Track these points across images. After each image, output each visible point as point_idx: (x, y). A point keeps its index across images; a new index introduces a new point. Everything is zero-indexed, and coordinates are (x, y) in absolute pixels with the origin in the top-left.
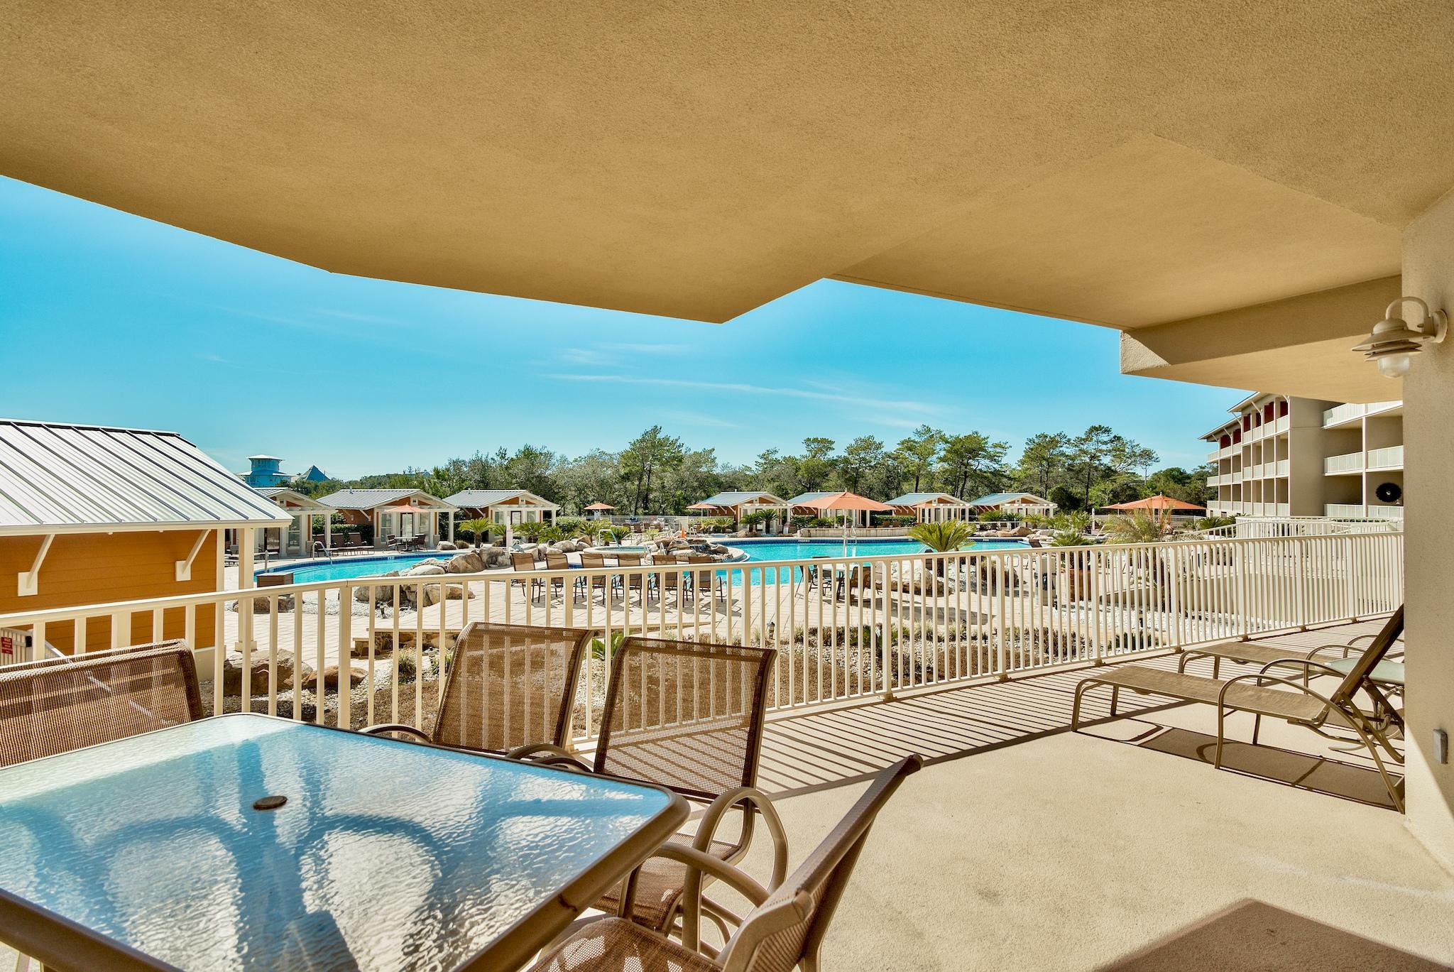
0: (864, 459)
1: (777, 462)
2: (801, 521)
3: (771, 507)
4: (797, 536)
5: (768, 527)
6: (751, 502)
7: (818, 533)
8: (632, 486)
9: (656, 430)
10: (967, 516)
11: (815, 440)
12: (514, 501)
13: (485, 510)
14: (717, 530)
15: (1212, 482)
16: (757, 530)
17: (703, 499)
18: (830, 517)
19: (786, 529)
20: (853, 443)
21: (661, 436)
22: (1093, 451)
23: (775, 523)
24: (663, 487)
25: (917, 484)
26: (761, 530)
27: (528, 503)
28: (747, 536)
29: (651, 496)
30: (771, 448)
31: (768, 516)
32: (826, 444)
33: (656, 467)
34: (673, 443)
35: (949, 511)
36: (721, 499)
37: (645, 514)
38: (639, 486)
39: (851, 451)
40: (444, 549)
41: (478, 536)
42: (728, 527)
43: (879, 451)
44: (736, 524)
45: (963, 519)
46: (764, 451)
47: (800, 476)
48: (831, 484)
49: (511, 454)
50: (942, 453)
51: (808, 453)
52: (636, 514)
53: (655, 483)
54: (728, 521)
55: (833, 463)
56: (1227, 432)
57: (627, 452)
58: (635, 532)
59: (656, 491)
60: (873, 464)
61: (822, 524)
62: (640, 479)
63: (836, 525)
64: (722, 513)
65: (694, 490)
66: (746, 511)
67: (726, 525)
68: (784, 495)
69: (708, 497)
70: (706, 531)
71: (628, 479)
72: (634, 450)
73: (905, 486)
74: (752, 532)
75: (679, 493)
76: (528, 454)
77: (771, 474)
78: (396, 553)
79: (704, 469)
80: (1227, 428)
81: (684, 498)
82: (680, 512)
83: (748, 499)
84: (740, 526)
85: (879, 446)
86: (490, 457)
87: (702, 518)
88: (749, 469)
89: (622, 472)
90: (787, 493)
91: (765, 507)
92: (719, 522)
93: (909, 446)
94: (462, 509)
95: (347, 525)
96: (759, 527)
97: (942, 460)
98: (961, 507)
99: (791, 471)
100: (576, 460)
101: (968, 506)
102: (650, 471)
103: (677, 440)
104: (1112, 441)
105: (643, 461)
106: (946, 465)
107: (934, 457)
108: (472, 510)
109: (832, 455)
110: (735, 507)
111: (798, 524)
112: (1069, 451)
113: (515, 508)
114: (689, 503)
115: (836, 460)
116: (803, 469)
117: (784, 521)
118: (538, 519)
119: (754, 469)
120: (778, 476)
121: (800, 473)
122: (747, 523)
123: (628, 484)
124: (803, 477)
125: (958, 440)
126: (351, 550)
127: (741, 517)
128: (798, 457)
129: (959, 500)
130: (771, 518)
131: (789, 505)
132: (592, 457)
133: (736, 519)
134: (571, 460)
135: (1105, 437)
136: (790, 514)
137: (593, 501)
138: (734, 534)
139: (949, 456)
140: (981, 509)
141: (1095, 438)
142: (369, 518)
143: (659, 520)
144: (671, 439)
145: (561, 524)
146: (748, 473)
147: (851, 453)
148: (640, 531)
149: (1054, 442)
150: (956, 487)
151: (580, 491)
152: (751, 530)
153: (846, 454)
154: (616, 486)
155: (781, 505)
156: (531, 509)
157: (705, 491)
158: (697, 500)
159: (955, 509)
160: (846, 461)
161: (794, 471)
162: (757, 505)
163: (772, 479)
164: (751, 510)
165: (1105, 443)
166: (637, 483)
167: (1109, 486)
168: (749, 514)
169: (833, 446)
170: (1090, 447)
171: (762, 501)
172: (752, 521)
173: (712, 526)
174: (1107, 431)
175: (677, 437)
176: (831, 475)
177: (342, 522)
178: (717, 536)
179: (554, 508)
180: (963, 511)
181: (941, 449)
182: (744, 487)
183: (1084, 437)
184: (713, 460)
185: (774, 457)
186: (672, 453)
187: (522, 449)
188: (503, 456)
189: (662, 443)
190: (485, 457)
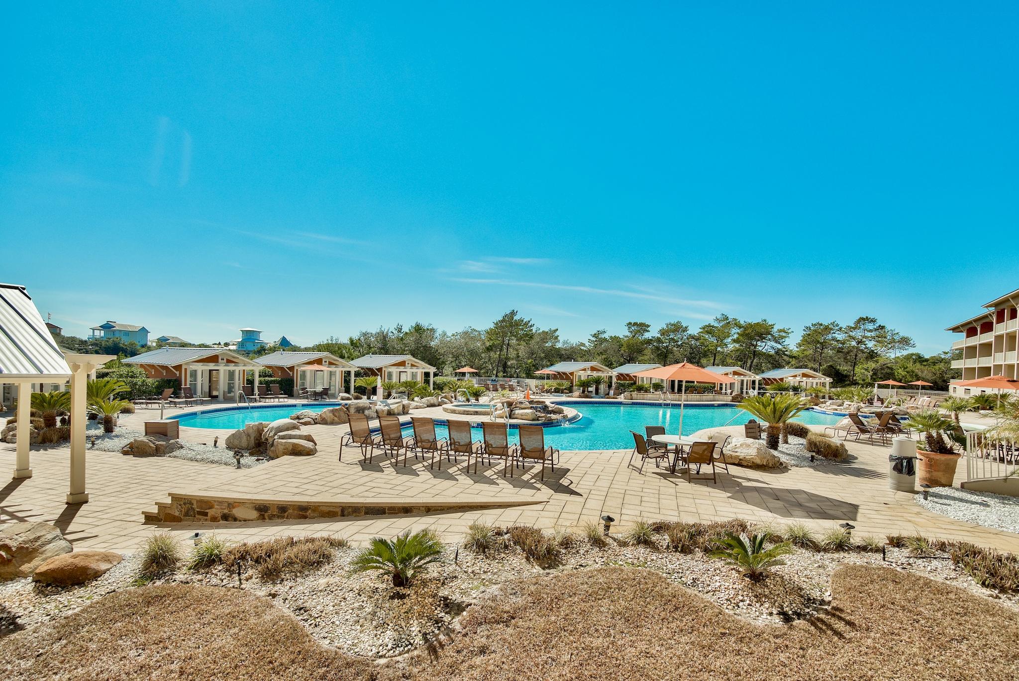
0: (673, 339)
1: (605, 340)
2: (623, 385)
3: (600, 374)
4: (621, 398)
5: (597, 390)
6: (584, 370)
7: (638, 397)
8: (495, 355)
9: (513, 313)
10: (757, 386)
11: (635, 324)
12: (402, 364)
13: (380, 370)
14: (557, 391)
15: (955, 365)
16: (588, 392)
17: (548, 366)
18: (646, 384)
19: (612, 392)
20: (665, 327)
21: (516, 318)
22: (860, 337)
23: (602, 387)
24: (518, 357)
25: (714, 360)
26: (592, 392)
27: (412, 365)
28: (580, 397)
29: (509, 363)
30: (601, 329)
31: (598, 382)
32: (643, 327)
33: (514, 341)
34: (526, 324)
35: (742, 381)
36: (562, 367)
37: (504, 377)
38: (500, 355)
39: (663, 332)
40: (342, 399)
41: (369, 390)
42: (565, 389)
43: (685, 333)
44: (572, 386)
45: (754, 388)
46: (595, 332)
47: (622, 352)
48: (646, 358)
49: (406, 329)
50: (736, 336)
51: (629, 334)
52: (497, 376)
53: (512, 353)
54: (566, 384)
55: (649, 342)
56: (975, 324)
57: (491, 329)
58: (493, 391)
59: (512, 359)
60: (680, 343)
61: (640, 389)
62: (501, 350)
63: (651, 390)
64: (562, 378)
65: (542, 359)
66: (580, 376)
67: (564, 387)
68: (610, 365)
69: (552, 365)
70: (548, 391)
71: (492, 350)
72: (497, 328)
73: (704, 361)
74: (584, 394)
75: (529, 361)
76: (418, 329)
77: (599, 350)
78: (305, 402)
79: (549, 344)
80: (975, 321)
81: (533, 366)
82: (530, 376)
83: (582, 367)
84: (575, 388)
85: (685, 329)
86: (390, 331)
87: (546, 381)
88: (583, 345)
89: (488, 344)
90: (612, 364)
91: (595, 374)
92: (559, 384)
93: (709, 329)
94: (362, 368)
95: (273, 379)
96: (590, 389)
97: (734, 341)
98: (752, 378)
99: (616, 347)
100: (453, 335)
101: (758, 378)
102: (508, 344)
103: (529, 322)
104: (876, 330)
105: (503, 337)
106: (737, 346)
107: (729, 340)
108: (371, 370)
109: (647, 335)
110: (572, 374)
111: (621, 389)
112: (840, 336)
113: (402, 369)
114: (538, 369)
115: (651, 340)
116: (625, 345)
117: (610, 386)
118: (420, 378)
119: (587, 345)
120: (605, 351)
121: (623, 348)
122: (580, 386)
123: (492, 354)
124: (625, 351)
125: (750, 326)
126: (271, 398)
127: (576, 381)
128: (621, 337)
129: (748, 372)
130: (600, 383)
131: (614, 373)
132: (466, 333)
133: (572, 383)
134: (450, 334)
135: (871, 326)
136: (614, 380)
137: (465, 366)
138: (570, 394)
139: (741, 338)
140: (767, 381)
141: (862, 327)
142: (291, 373)
143: (513, 382)
144: (525, 321)
145: (438, 382)
146: (582, 348)
147: (663, 334)
148: (497, 390)
149: (827, 329)
150: (745, 362)
151: (456, 357)
152: (583, 392)
153: (659, 335)
154: (483, 355)
155: (608, 373)
156: (414, 370)
157: (549, 361)
158: (543, 367)
159: (747, 380)
160: (659, 340)
161: (618, 347)
162: (589, 373)
163: (601, 353)
164: (584, 376)
165: (871, 331)
166: (498, 353)
167: (872, 365)
168: (582, 379)
169: (648, 329)
170: (858, 334)
171: (593, 369)
172: (585, 385)
173: (553, 388)
174: (873, 321)
175: (529, 319)
176: (646, 352)
177: (270, 376)
178: (556, 396)
179: (432, 370)
180: (754, 382)
181: (735, 332)
182: (579, 359)
183: (853, 326)
184: (556, 338)
185: (603, 336)
186: (525, 331)
187: (414, 325)
188: (400, 330)
189: (518, 323)
190: (386, 330)
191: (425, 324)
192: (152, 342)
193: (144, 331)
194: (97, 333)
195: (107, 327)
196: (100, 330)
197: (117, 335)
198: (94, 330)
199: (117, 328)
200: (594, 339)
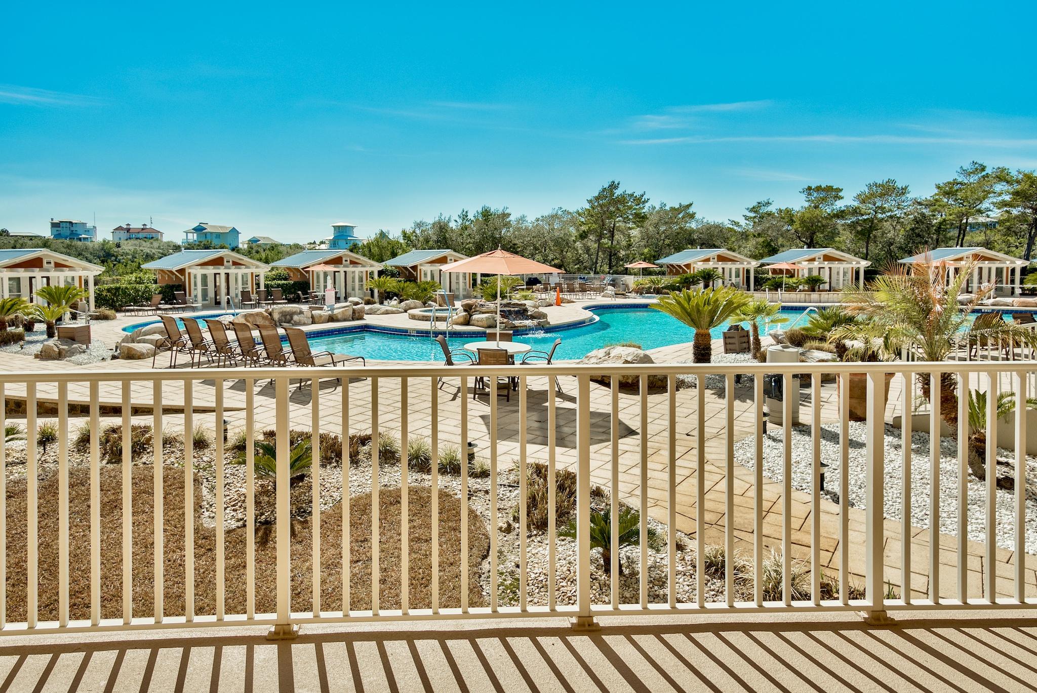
1: (769, 214)
6: (707, 260)
9: (613, 186)
11: (818, 189)
20: (866, 189)
21: (618, 192)
32: (832, 193)
33: (620, 224)
34: (637, 199)
38: (600, 244)
39: (863, 199)
47: (795, 231)
49: (471, 216)
51: (807, 205)
55: (841, 214)
57: (585, 210)
60: (894, 213)
62: (602, 237)
71: (587, 237)
72: (593, 208)
76: (486, 214)
77: (758, 230)
85: (905, 191)
88: (735, 224)
89: (582, 230)
90: (774, 250)
93: (949, 190)
103: (641, 195)
105: (602, 219)
109: (840, 205)
110: (688, 266)
115: (843, 211)
116: (799, 222)
119: (743, 222)
120: (766, 231)
121: (794, 226)
123: (588, 243)
124: (799, 231)
128: (794, 209)
129: (1005, 256)
131: (754, 263)
134: (528, 220)
142: (306, 274)
144: (633, 195)
153: (856, 204)
154: (577, 246)
161: (787, 225)
163: (759, 235)
166: (597, 240)
169: (840, 194)
171: (721, 259)
175: (642, 193)
185: (764, 210)
186: (635, 209)
187: (480, 210)
188: (464, 216)
189: (622, 200)
190: (447, 219)
191: (496, 207)
192: (243, 243)
193: (234, 232)
194: (190, 236)
195: (199, 229)
196: (193, 233)
197: (209, 239)
198: (187, 233)
199: (209, 230)
200: (752, 215)
